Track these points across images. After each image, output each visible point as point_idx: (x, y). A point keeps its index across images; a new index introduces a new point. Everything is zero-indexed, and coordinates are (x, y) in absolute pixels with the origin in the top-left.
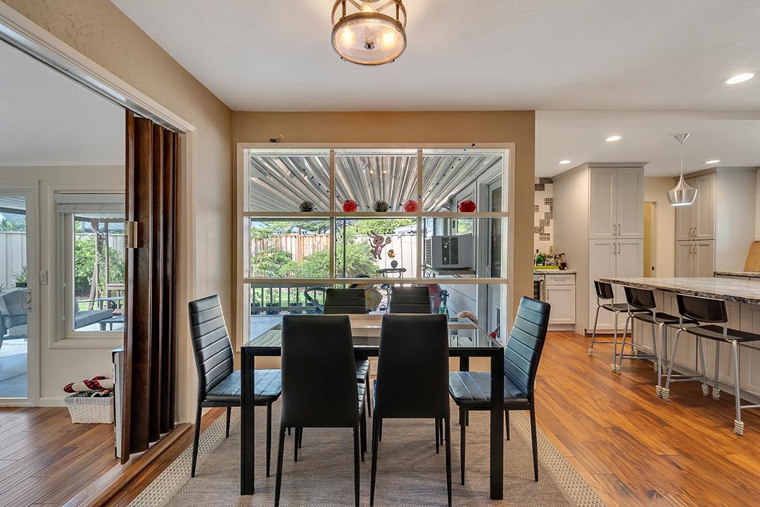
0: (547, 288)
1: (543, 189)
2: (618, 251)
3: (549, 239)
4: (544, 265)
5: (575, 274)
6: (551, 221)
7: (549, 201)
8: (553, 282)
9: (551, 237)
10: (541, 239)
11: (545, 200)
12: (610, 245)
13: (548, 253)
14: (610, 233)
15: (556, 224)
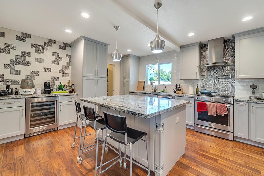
0: (60, 104)
1: (65, 49)
2: (97, 83)
3: (68, 76)
4: (62, 91)
5: (78, 95)
6: (70, 67)
7: (68, 56)
8: (65, 100)
9: (70, 75)
10: (63, 76)
11: (66, 55)
12: (93, 80)
13: (67, 84)
14: (93, 74)
15: (72, 69)
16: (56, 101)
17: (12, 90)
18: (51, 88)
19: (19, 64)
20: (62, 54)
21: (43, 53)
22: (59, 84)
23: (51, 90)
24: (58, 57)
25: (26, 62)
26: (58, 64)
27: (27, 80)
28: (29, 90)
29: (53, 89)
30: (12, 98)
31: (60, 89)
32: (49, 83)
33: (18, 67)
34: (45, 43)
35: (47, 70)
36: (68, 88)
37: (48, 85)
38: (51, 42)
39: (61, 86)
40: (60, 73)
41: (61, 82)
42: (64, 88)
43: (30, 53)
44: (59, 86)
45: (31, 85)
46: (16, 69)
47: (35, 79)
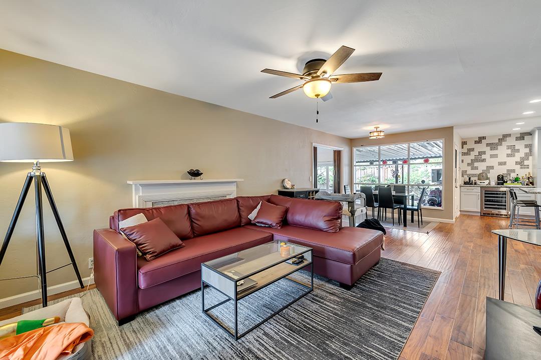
1: (524, 139)
3: (528, 168)
4: (518, 183)
6: (530, 158)
7: (528, 146)
9: (530, 167)
10: (521, 168)
11: (525, 146)
13: (524, 176)
15: (533, 159)
16: (507, 192)
17: (472, 181)
18: (505, 180)
19: (477, 162)
20: (520, 145)
21: (497, 149)
23: (504, 182)
24: (514, 150)
25: (483, 159)
26: (514, 156)
27: (483, 174)
28: (484, 181)
29: (507, 181)
30: (473, 186)
31: (515, 182)
32: (503, 176)
33: (476, 164)
34: (499, 139)
35: (502, 164)
37: (501, 177)
38: (505, 136)
39: (517, 178)
40: (517, 165)
41: (517, 175)
42: (519, 180)
43: (485, 152)
44: (515, 178)
45: (486, 178)
46: (475, 166)
47: (489, 173)
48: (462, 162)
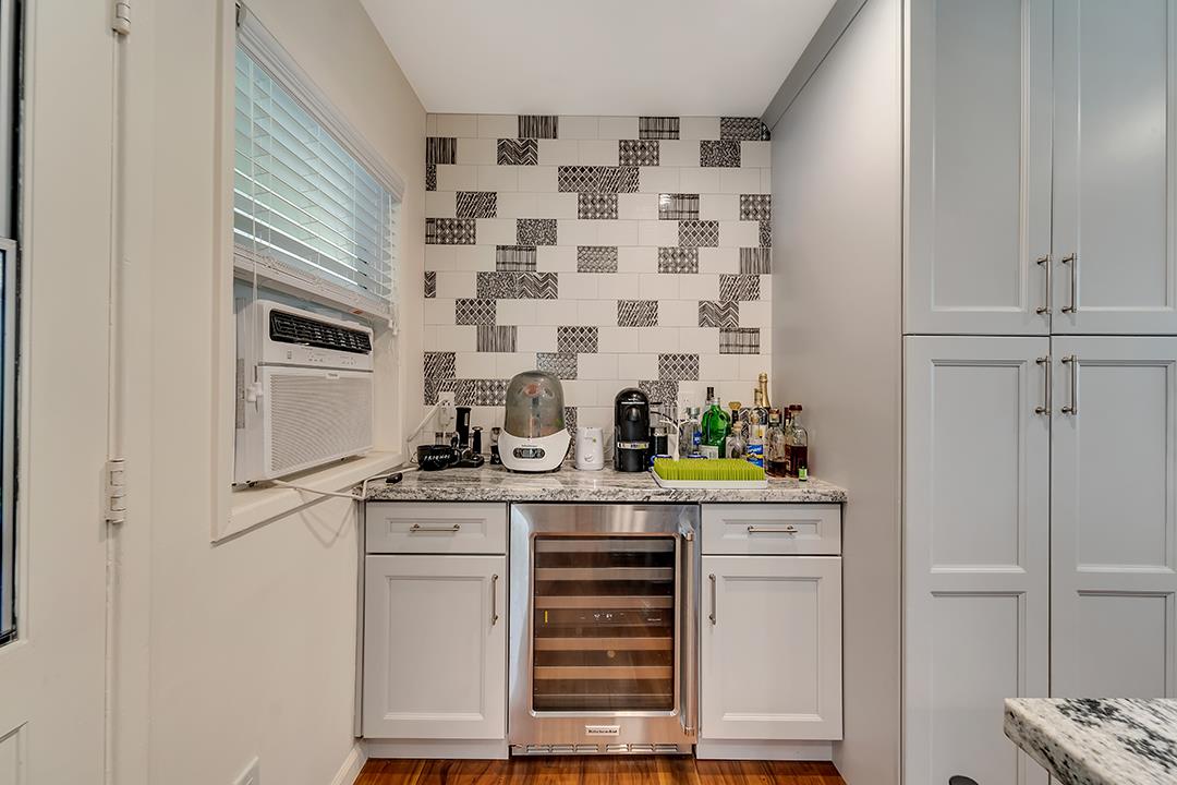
0: (709, 566)
1: (735, 161)
2: (1059, 402)
3: (755, 348)
4: (722, 455)
5: (842, 504)
6: (766, 281)
7: (756, 208)
8: (737, 539)
9: (766, 340)
10: (725, 349)
11: (742, 203)
12: (1016, 364)
13: (747, 402)
14: (1017, 304)
16: (678, 542)
17: (477, 435)
18: (653, 430)
19: (512, 294)
21: (612, 213)
22: (704, 407)
23: (652, 446)
24: (694, 225)
25: (540, 278)
26: (693, 268)
27: (531, 381)
28: (539, 443)
29: (666, 437)
30: (443, 496)
31: (706, 443)
32: (644, 397)
33: (508, 311)
34: (624, 146)
35: (638, 314)
36: (759, 432)
37: (634, 410)
38: (660, 128)
39: (711, 415)
40: (706, 329)
41: (710, 391)
42: (729, 431)
43: (553, 223)
44: (700, 417)
45: (551, 411)
46: (500, 321)
47: (574, 376)
48: (430, 290)
